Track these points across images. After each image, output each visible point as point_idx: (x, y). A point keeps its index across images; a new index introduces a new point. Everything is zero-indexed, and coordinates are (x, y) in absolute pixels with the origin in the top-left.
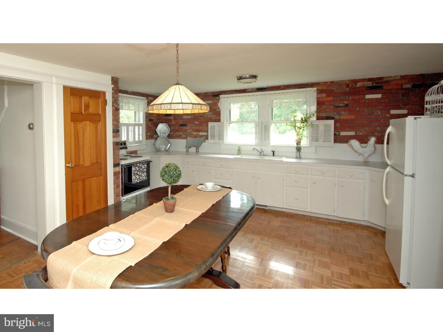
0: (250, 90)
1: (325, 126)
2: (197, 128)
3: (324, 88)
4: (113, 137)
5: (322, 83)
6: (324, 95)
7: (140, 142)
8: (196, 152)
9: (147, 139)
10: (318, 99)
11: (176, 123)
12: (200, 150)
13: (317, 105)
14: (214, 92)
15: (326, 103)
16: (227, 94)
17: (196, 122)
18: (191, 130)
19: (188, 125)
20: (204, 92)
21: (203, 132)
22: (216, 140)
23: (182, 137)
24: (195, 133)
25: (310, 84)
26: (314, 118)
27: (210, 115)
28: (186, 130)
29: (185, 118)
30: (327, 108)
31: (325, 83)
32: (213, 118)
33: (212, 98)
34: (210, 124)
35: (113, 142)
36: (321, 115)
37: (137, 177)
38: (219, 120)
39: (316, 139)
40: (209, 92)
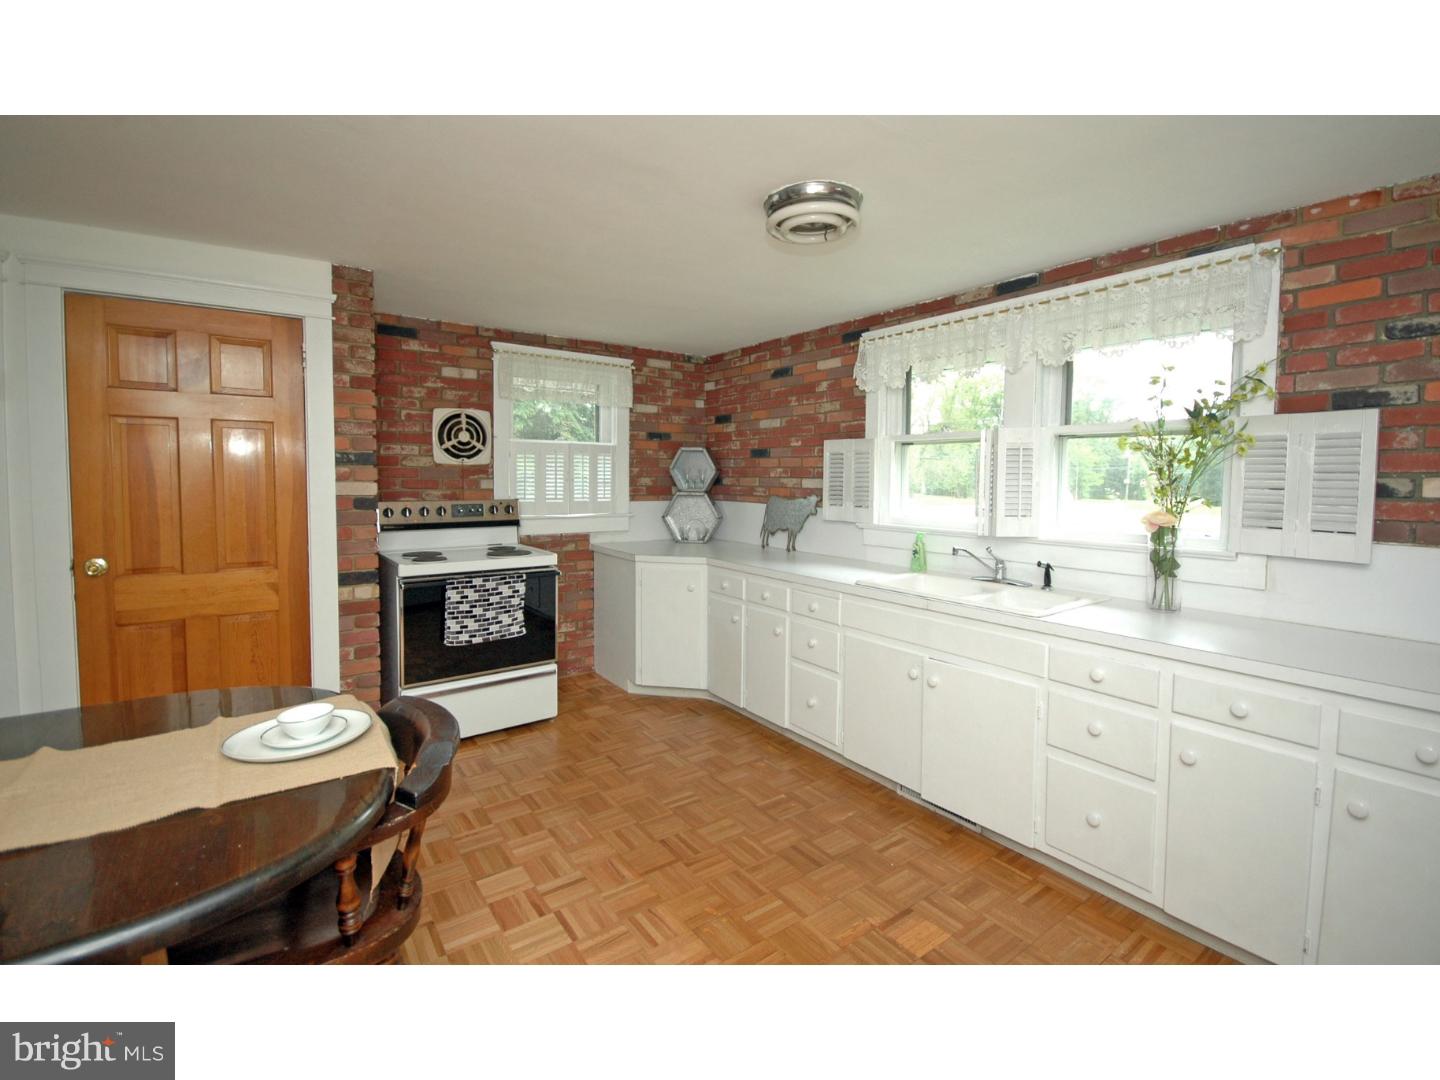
0: (970, 299)
1: (1327, 443)
2: (796, 462)
3: (1331, 233)
4: (340, 478)
5: (1314, 211)
6: (1330, 272)
7: (593, 503)
8: (788, 550)
9: (635, 495)
10: (1290, 297)
11: (744, 445)
12: (801, 543)
13: (1283, 334)
14: (847, 325)
15: (1338, 318)
16: (887, 325)
17: (793, 439)
18: (779, 470)
19: (773, 452)
20: (817, 326)
21: (814, 477)
22: (847, 510)
23: (755, 494)
24: (791, 482)
25: (1244, 228)
26: (1261, 407)
27: (835, 414)
28: (766, 471)
29: (765, 429)
30: (1343, 346)
31: (1334, 208)
32: (843, 425)
33: (842, 346)
34: (830, 447)
35: (337, 496)
36: (1304, 384)
37: (472, 625)
38: (858, 432)
39: (1269, 519)
40: (832, 327)
